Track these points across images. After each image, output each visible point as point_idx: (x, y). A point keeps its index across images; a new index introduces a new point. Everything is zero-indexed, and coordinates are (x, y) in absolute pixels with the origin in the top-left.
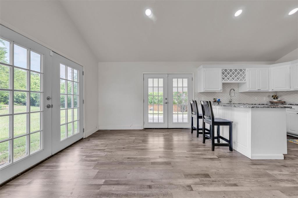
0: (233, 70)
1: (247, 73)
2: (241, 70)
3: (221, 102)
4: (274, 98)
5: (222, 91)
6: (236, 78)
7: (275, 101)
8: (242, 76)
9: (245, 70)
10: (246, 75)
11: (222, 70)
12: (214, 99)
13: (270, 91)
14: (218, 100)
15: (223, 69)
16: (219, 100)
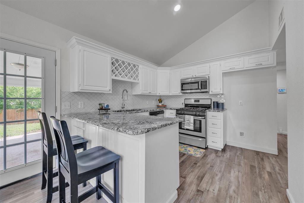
0: (125, 62)
1: (140, 70)
2: (134, 66)
3: (110, 109)
4: (160, 102)
5: (111, 92)
6: (129, 75)
7: (160, 104)
8: (136, 73)
9: (138, 67)
10: (139, 73)
11: (112, 60)
12: (100, 105)
13: (158, 94)
14: (105, 106)
15: (114, 58)
16: (108, 106)
